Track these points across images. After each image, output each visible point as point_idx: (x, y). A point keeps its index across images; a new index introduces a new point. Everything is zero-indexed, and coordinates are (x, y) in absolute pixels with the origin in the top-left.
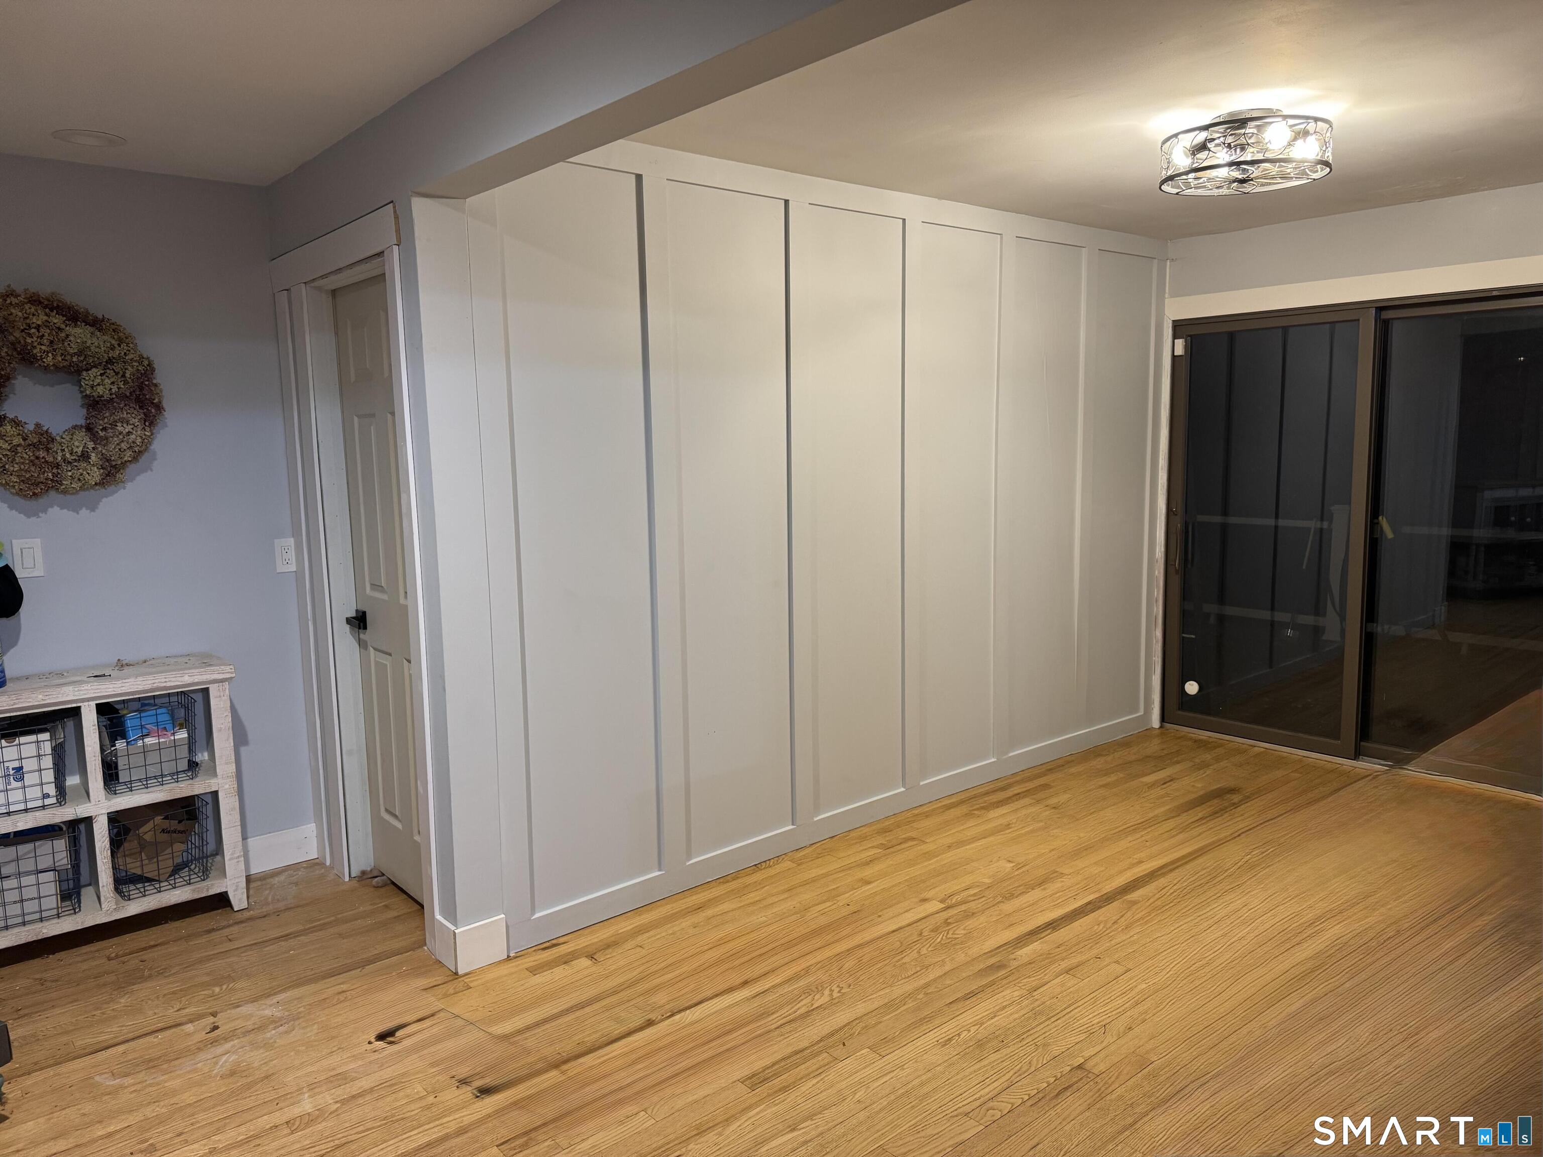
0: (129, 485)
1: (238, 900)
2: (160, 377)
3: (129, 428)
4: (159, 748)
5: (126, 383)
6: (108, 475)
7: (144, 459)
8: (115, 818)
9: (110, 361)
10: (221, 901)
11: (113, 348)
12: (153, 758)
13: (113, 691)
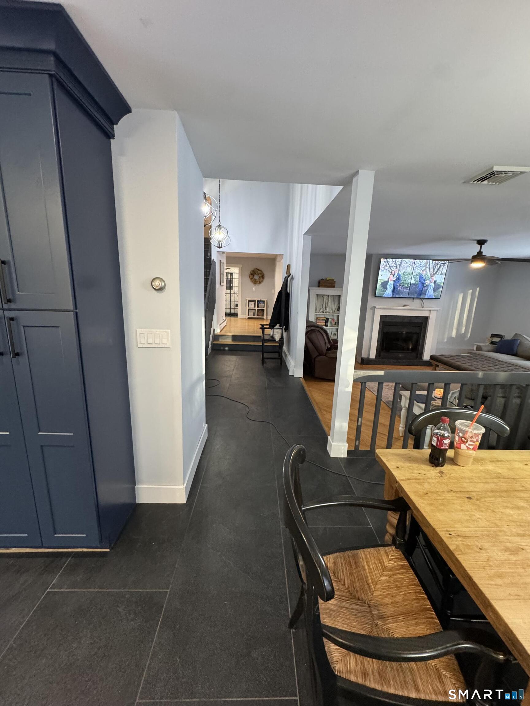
1: (265, 319)
2: (265, 275)
3: (261, 279)
5: (262, 275)
7: (263, 282)
8: (257, 309)
10: (263, 319)
11: (261, 273)
12: (261, 305)
13: (259, 299)
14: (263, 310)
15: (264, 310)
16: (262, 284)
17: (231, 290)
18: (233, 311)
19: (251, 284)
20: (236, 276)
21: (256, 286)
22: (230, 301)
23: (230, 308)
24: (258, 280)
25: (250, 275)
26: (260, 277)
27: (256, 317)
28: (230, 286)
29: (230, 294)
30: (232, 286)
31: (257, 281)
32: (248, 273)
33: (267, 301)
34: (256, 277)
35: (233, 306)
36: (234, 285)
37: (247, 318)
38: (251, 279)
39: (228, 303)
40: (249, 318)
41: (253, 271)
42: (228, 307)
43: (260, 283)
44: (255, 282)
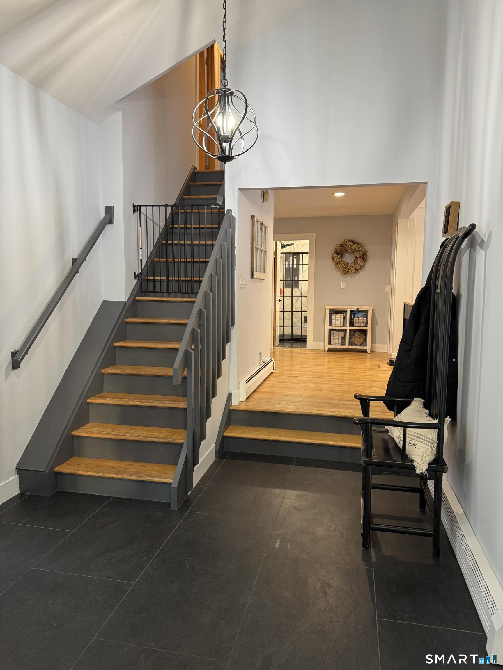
0: (361, 273)
1: (369, 351)
2: (368, 254)
3: (360, 262)
4: (361, 320)
5: (361, 254)
6: (357, 271)
7: (364, 268)
8: (350, 330)
9: (359, 250)
10: (365, 351)
11: (360, 248)
12: (360, 321)
13: (354, 308)
14: (364, 332)
15: (366, 331)
16: (362, 274)
17: (294, 290)
18: (297, 332)
19: (337, 275)
20: (305, 259)
21: (349, 278)
22: (292, 312)
23: (292, 327)
24: (353, 265)
25: (335, 255)
26: (356, 258)
27: (347, 346)
28: (293, 280)
29: (292, 296)
30: (298, 281)
31: (349, 266)
32: (330, 250)
33: (373, 310)
34: (348, 259)
35: (297, 322)
36: (300, 279)
37: (326, 350)
38: (337, 263)
39: (288, 315)
40: (330, 350)
41: (342, 245)
42: (288, 323)
43: (357, 270)
44: (345, 270)
